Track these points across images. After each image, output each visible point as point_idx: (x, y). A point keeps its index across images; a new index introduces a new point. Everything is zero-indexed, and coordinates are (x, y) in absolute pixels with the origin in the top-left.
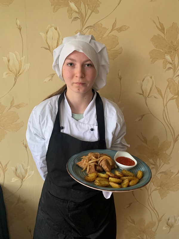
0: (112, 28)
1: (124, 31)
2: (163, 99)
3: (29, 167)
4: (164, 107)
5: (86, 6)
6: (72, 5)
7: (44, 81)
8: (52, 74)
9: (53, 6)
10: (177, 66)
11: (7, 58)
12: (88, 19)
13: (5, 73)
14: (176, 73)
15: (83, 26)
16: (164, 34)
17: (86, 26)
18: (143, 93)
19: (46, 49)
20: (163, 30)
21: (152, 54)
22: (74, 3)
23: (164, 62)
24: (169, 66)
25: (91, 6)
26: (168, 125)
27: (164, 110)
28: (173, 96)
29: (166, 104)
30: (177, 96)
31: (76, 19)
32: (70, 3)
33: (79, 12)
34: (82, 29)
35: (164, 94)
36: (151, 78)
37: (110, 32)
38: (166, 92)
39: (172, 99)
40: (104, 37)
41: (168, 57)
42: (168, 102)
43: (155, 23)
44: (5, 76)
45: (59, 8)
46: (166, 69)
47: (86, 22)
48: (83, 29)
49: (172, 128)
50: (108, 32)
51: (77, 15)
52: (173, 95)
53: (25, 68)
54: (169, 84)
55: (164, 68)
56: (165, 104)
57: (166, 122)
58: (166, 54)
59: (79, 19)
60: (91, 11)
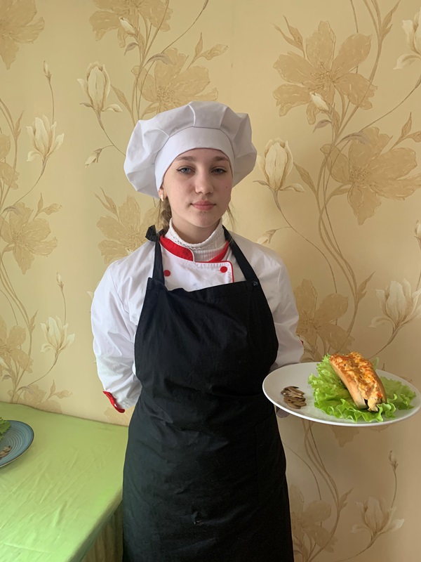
0: (194, 54)
1: (218, 54)
2: (316, 193)
3: (67, 325)
4: (321, 213)
5: (148, 20)
6: (125, 23)
7: (86, 163)
8: (98, 150)
9: (95, 32)
10: (341, 116)
11: (31, 128)
12: (151, 43)
13: (30, 153)
14: (341, 133)
15: (144, 58)
16: (303, 50)
17: (147, 58)
18: (268, 181)
19: (87, 106)
20: (298, 42)
21: (279, 95)
22: (128, 19)
23: (307, 110)
24: (322, 117)
25: (156, 19)
26: (334, 256)
27: (321, 218)
28: (341, 186)
29: (325, 205)
30: (350, 186)
31: (132, 47)
32: (121, 20)
33: (136, 35)
34: (142, 65)
35: (317, 183)
36: (283, 146)
37: (193, 62)
38: (322, 177)
39: (338, 191)
40: (181, 71)
41: (317, 99)
42: (329, 200)
43: (280, 30)
44: (30, 158)
45: (105, 32)
46: (316, 123)
47: (149, 49)
48: (145, 62)
49: (346, 262)
50: (189, 61)
51: (133, 40)
52: (340, 184)
53: (58, 143)
54: (326, 158)
55: (311, 122)
56: (322, 206)
57: (328, 249)
58: (311, 93)
59: (137, 47)
60: (156, 29)
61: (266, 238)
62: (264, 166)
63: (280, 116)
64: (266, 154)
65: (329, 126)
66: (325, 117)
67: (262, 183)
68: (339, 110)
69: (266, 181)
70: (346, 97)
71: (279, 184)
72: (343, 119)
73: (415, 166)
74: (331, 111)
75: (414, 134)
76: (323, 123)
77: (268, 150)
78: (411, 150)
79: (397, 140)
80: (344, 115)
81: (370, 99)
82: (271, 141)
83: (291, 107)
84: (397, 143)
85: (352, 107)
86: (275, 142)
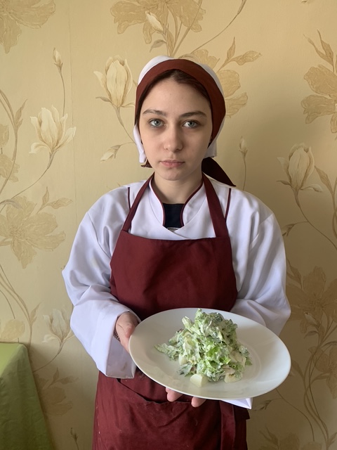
61: (111, 154)
62: (106, 83)
63: (119, 33)
64: (106, 71)
65: (164, 45)
66: (160, 37)
67: (105, 100)
68: (172, 31)
69: (108, 97)
70: (178, 18)
71: (121, 102)
72: (176, 41)
73: (239, 87)
74: (165, 32)
75: (237, 58)
76: (159, 42)
77: (108, 68)
78: (236, 73)
79: (223, 63)
80: (177, 35)
81: (200, 22)
82: (111, 58)
83: (129, 26)
84: (223, 66)
85: (184, 29)
86: (114, 60)
